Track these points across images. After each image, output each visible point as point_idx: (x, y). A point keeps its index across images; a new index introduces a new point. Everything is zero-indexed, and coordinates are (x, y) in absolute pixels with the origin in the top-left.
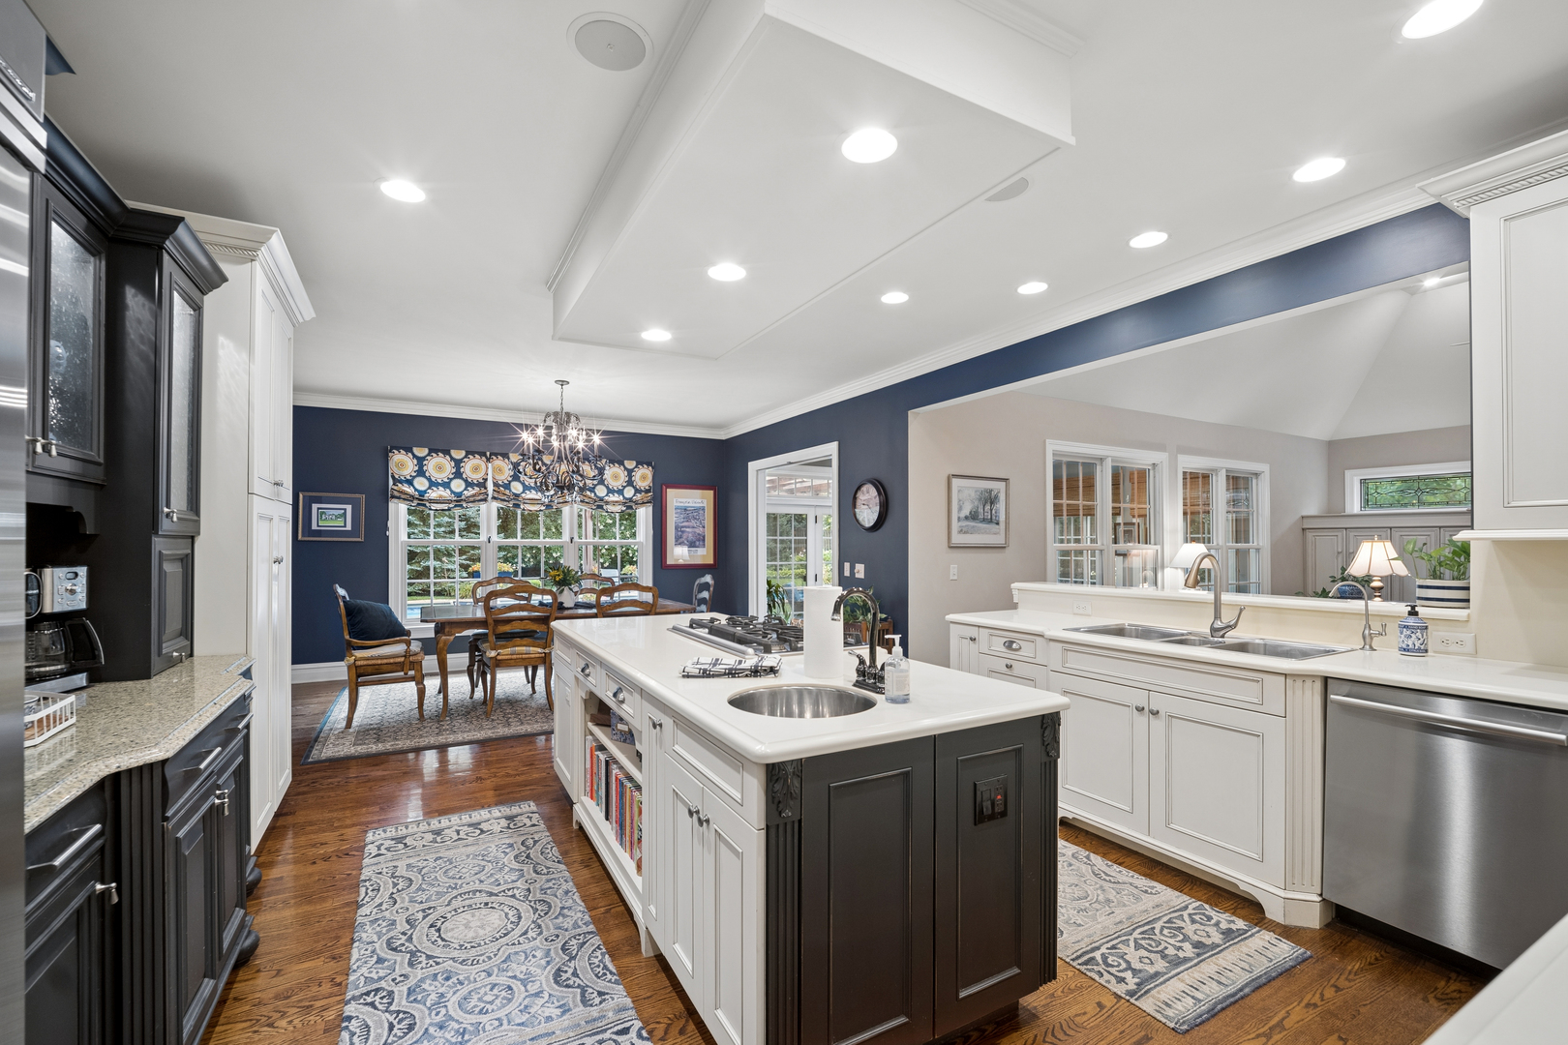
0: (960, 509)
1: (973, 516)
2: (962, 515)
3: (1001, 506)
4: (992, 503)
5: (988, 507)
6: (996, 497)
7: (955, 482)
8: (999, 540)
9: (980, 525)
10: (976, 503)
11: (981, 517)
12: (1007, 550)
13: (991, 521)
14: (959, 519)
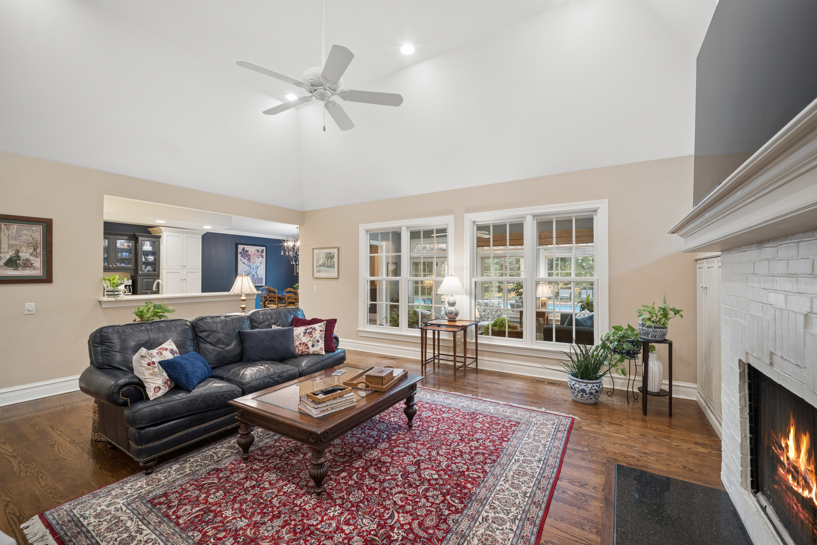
0: (318, 262)
1: (323, 265)
2: (318, 265)
3: (336, 259)
4: (331, 259)
5: (329, 261)
6: (333, 256)
7: (316, 251)
8: (335, 275)
9: (326, 268)
10: (324, 259)
11: (326, 265)
12: (339, 280)
13: (331, 267)
14: (317, 267)
